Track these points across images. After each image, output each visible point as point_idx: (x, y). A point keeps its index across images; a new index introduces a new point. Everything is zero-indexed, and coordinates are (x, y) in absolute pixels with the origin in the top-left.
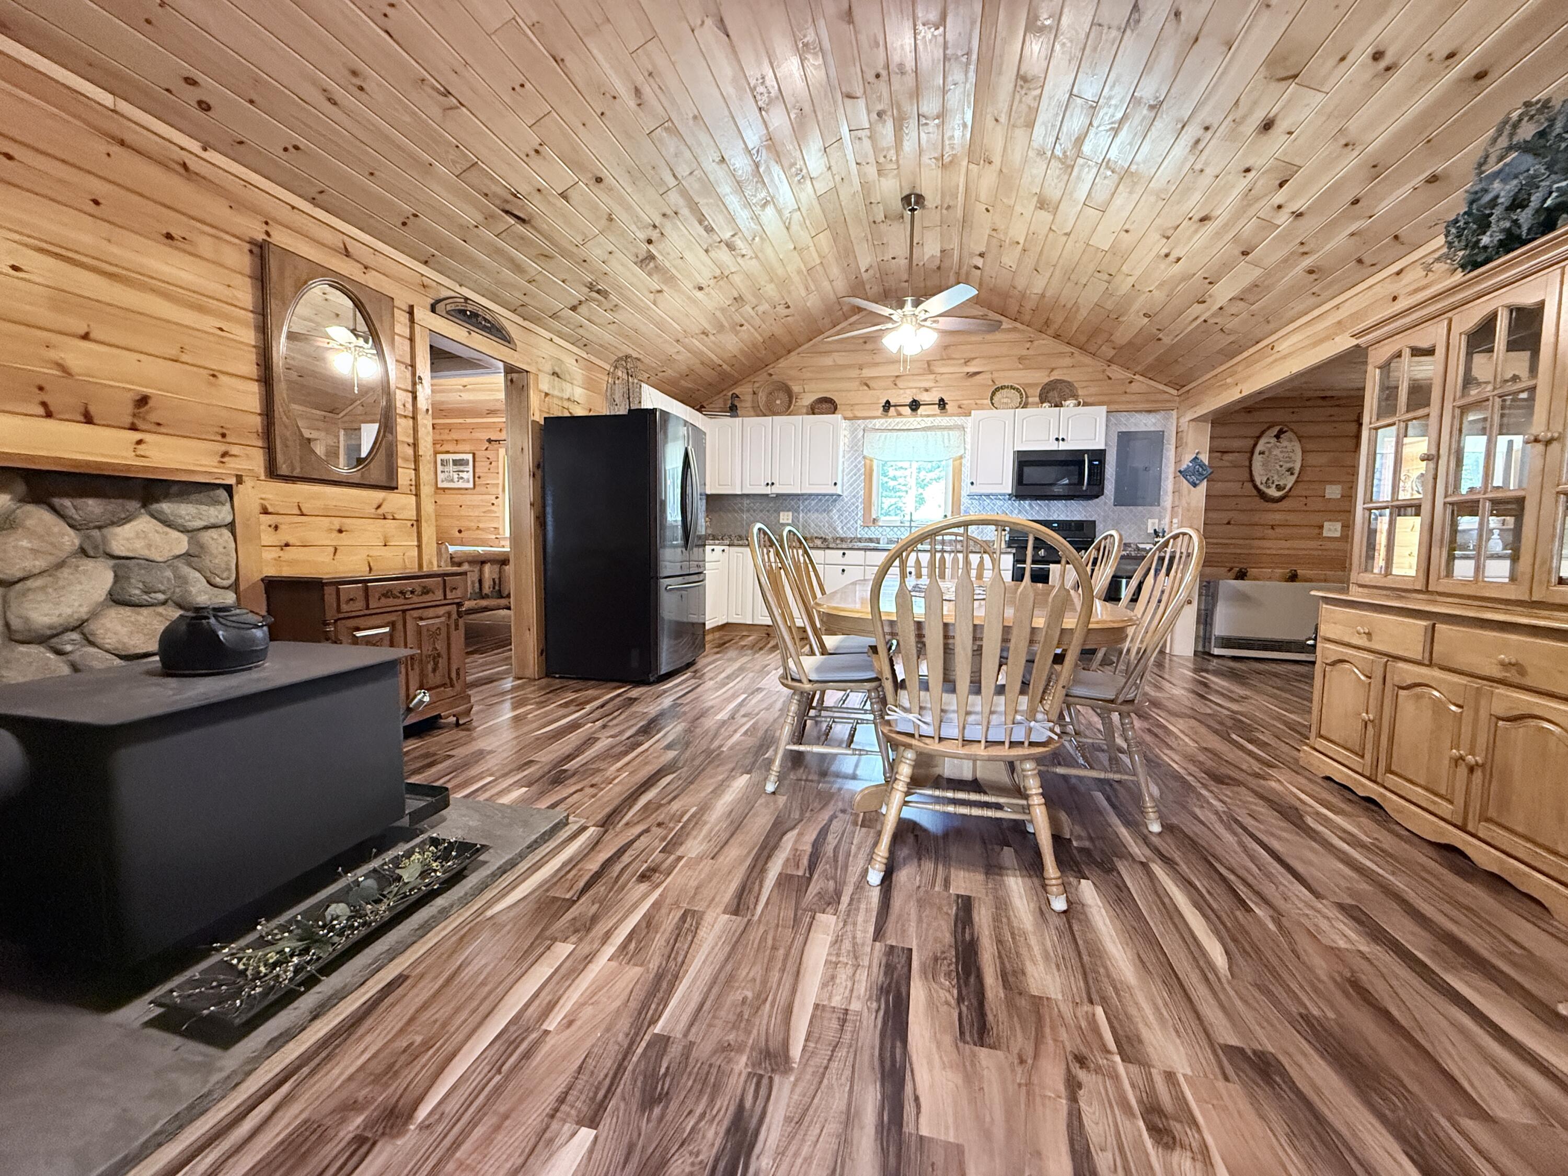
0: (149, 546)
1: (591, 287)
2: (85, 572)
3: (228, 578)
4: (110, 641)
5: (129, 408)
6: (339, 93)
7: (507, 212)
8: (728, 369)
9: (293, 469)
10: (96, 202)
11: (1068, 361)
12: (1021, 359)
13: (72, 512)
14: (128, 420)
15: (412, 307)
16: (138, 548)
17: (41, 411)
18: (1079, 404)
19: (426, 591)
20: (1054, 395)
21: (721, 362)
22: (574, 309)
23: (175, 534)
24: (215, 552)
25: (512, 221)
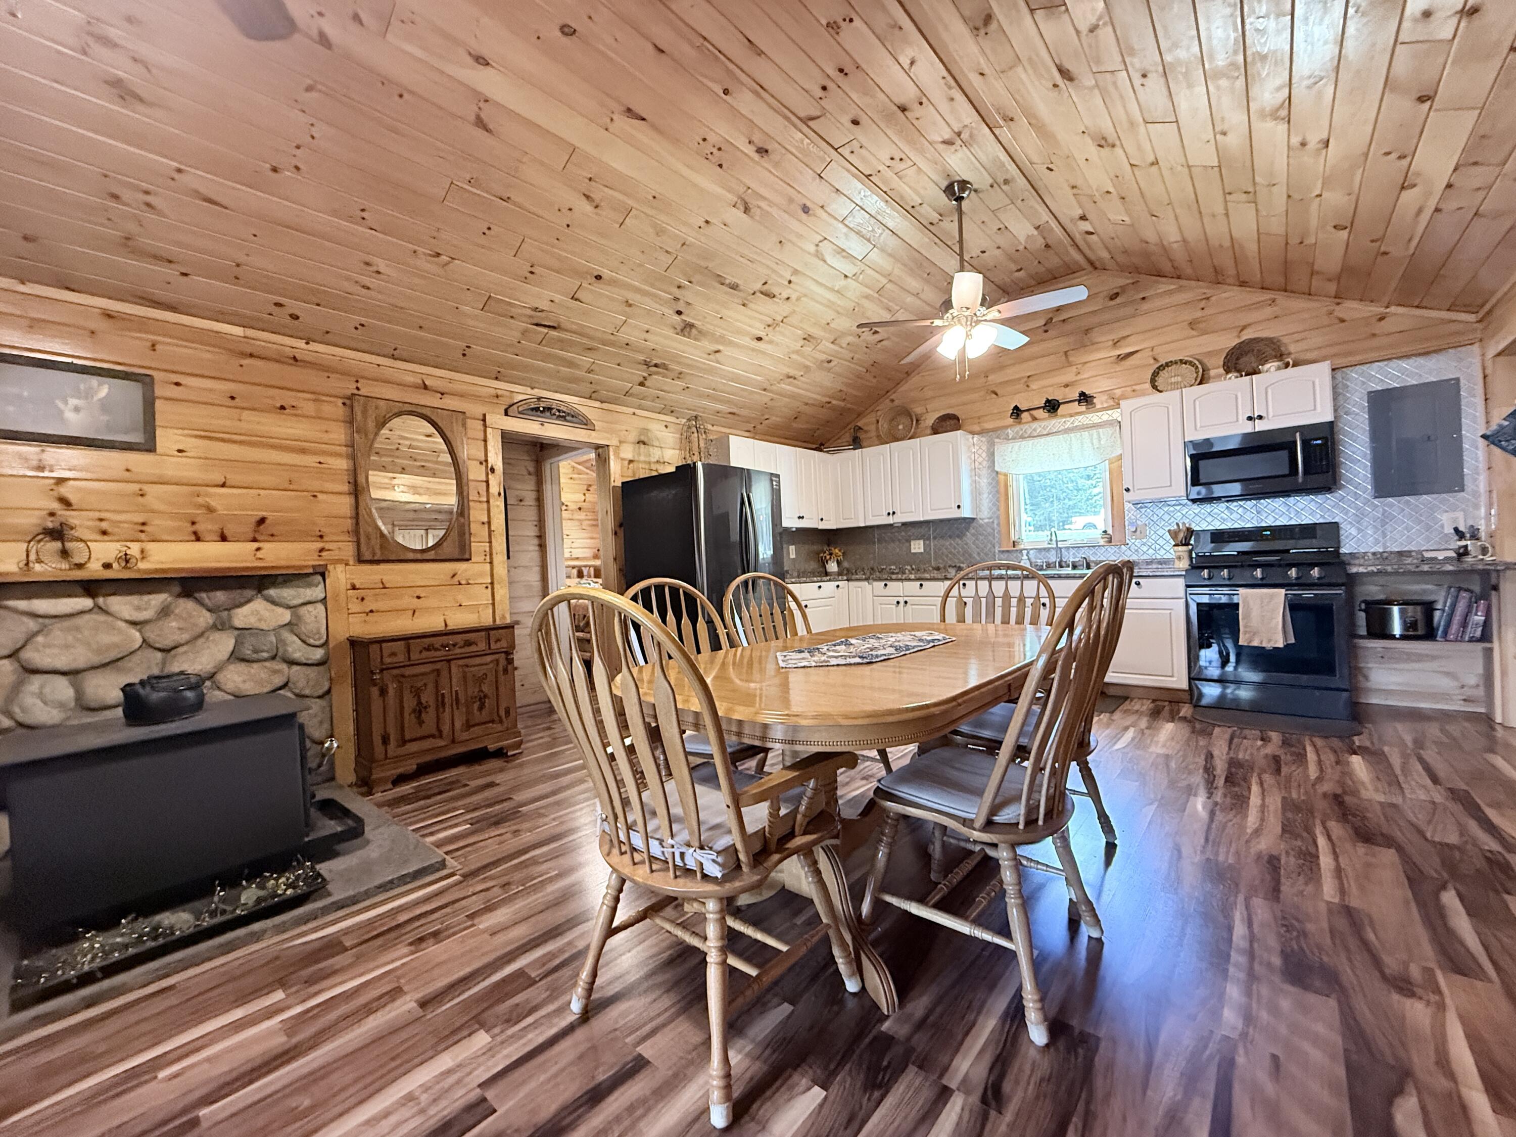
0: (260, 620)
1: (646, 364)
2: (214, 640)
3: (319, 639)
4: (230, 686)
5: (252, 526)
6: (366, 281)
7: (537, 325)
8: (842, 404)
9: (374, 554)
10: (233, 398)
11: (1268, 311)
12: (1192, 324)
13: (207, 601)
14: (251, 536)
15: (484, 415)
16: (252, 622)
17: (193, 538)
18: (1287, 365)
19: (468, 643)
20: (1248, 360)
21: (828, 399)
22: (642, 384)
23: (280, 610)
24: (308, 621)
25: (545, 330)
